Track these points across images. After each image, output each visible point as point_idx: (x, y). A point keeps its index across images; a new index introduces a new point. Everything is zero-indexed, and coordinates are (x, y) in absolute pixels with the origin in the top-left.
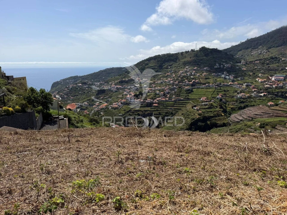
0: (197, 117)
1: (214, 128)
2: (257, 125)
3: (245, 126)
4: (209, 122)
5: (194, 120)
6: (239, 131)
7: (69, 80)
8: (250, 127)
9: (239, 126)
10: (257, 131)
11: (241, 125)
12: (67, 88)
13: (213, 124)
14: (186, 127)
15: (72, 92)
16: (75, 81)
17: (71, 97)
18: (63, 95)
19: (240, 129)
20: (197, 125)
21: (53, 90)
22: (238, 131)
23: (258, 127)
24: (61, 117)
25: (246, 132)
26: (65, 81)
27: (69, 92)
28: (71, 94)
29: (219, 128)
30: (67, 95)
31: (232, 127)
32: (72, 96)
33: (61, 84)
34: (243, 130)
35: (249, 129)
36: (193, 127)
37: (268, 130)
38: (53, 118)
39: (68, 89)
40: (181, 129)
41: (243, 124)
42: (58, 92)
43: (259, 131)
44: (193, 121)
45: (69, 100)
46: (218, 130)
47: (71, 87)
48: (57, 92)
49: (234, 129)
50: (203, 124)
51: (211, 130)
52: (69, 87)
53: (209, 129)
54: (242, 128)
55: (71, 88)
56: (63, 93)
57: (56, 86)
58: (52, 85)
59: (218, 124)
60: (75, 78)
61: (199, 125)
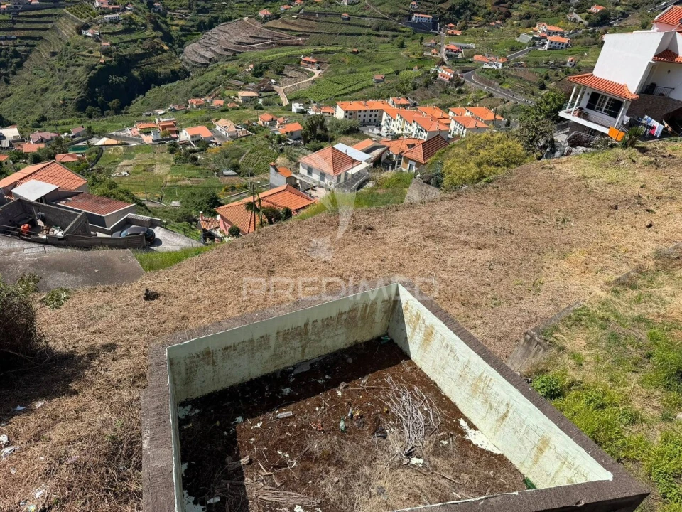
0: (102, 61)
1: (154, 87)
2: (247, 70)
3: (223, 74)
4: (136, 73)
5: (96, 69)
6: (213, 88)
8: (233, 75)
9: (211, 76)
10: (251, 84)
11: (214, 73)
13: (147, 75)
14: (79, 93)
19: (215, 84)
20: (108, 83)
22: (210, 90)
23: (249, 75)
25: (228, 89)
29: (167, 86)
31: (195, 80)
34: (220, 84)
35: (233, 82)
36: (97, 90)
37: (270, 81)
40: (63, 100)
41: (219, 70)
43: (254, 84)
44: (95, 74)
46: (164, 91)
49: (202, 85)
50: (123, 79)
51: (147, 93)
53: (143, 91)
54: (218, 81)
59: (160, 74)
61: (112, 83)
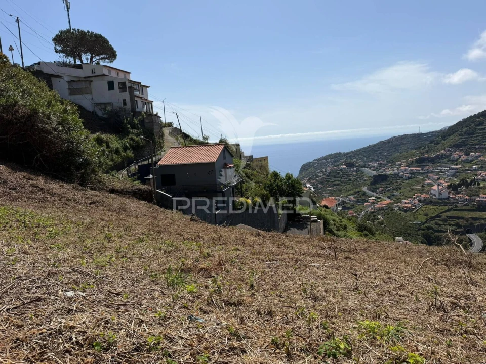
7: (326, 160)
12: (323, 172)
15: (329, 179)
16: (335, 162)
17: (328, 187)
18: (317, 184)
21: (302, 176)
24: (313, 218)
26: (320, 162)
27: (325, 179)
28: (328, 181)
30: (322, 183)
32: (330, 186)
33: (314, 167)
38: (302, 218)
39: (325, 175)
42: (309, 179)
45: (325, 191)
47: (328, 171)
48: (307, 178)
52: (326, 171)
55: (329, 173)
56: (316, 180)
57: (307, 169)
58: (302, 168)
60: (336, 157)
